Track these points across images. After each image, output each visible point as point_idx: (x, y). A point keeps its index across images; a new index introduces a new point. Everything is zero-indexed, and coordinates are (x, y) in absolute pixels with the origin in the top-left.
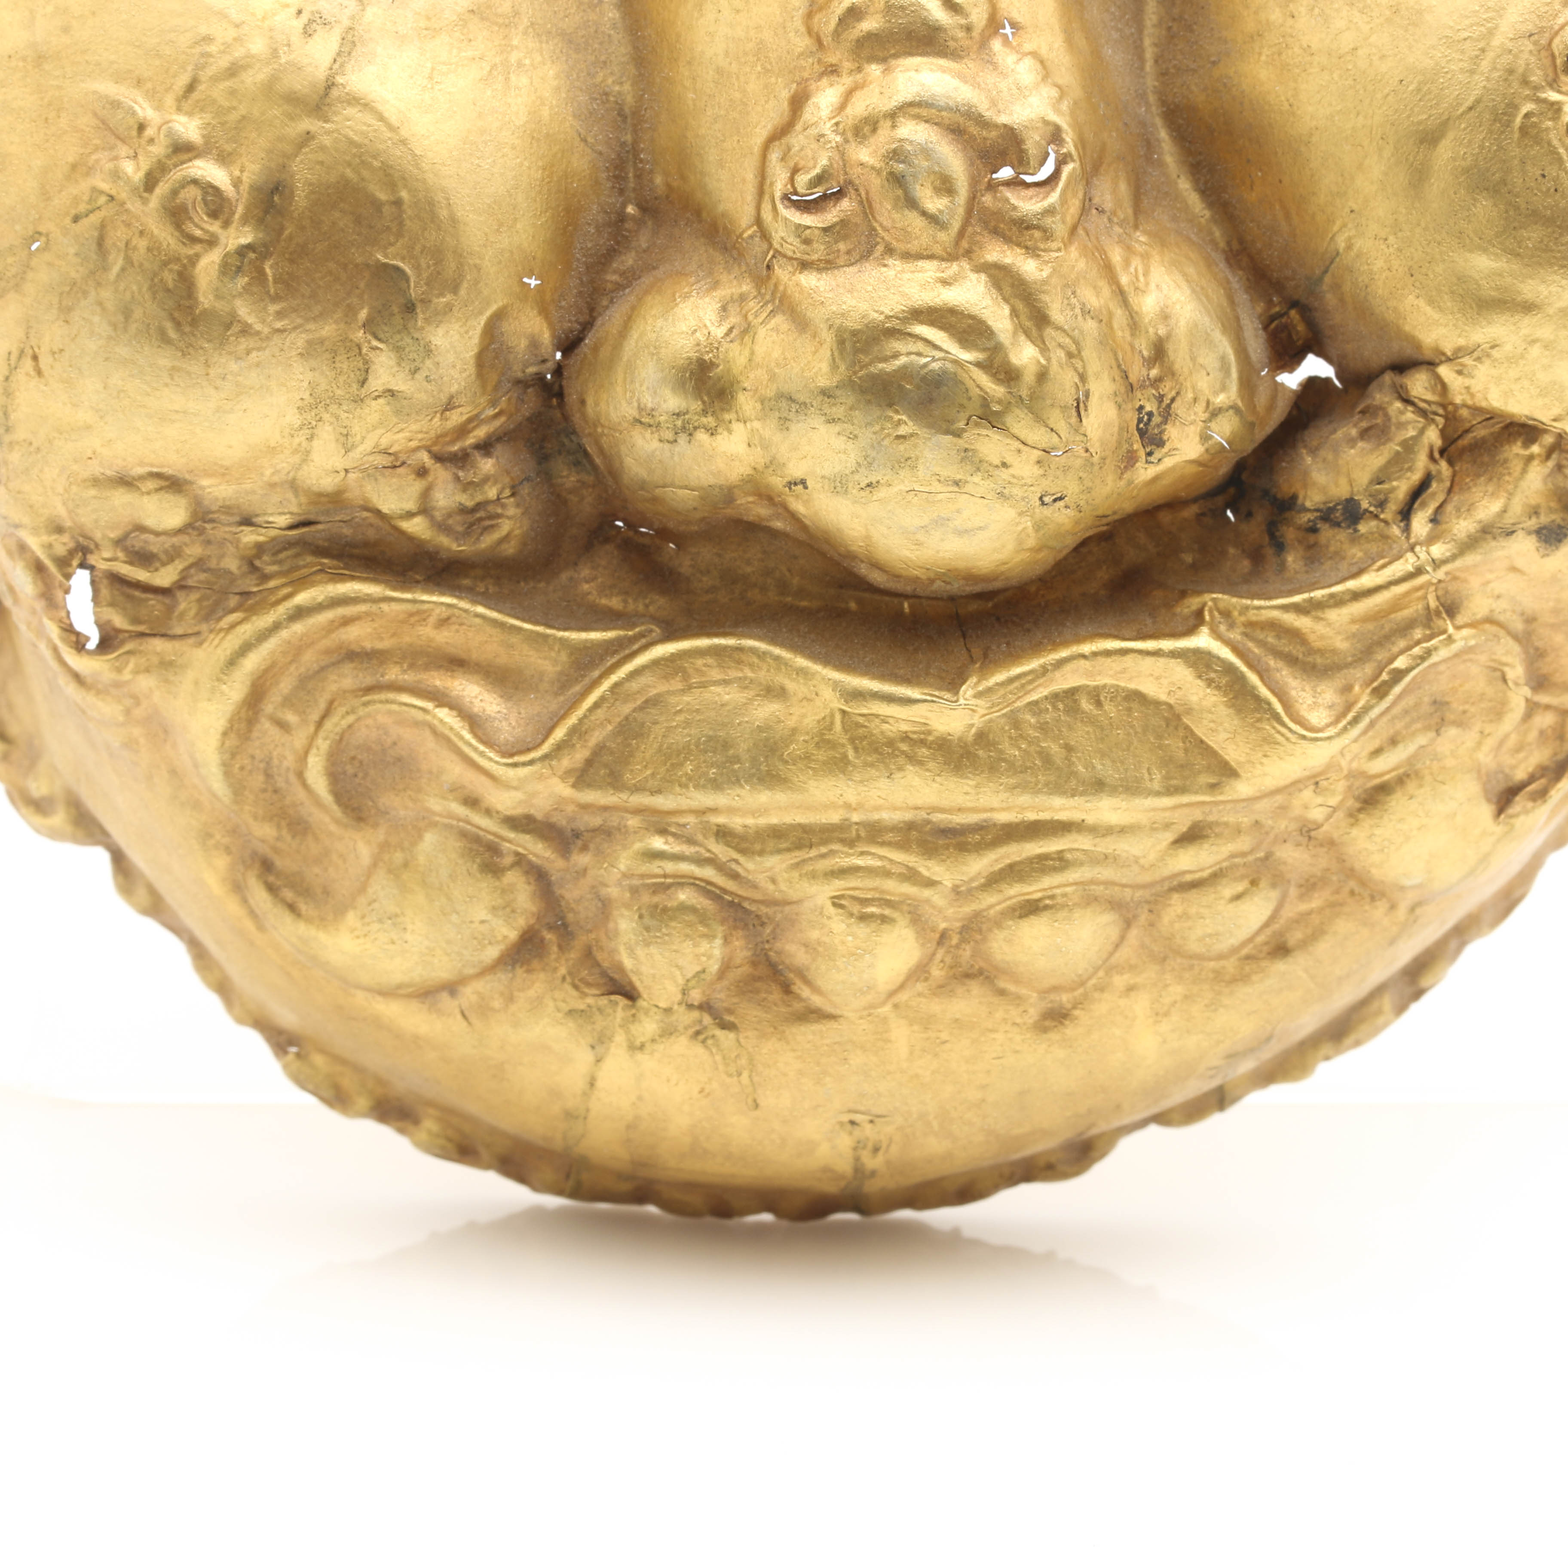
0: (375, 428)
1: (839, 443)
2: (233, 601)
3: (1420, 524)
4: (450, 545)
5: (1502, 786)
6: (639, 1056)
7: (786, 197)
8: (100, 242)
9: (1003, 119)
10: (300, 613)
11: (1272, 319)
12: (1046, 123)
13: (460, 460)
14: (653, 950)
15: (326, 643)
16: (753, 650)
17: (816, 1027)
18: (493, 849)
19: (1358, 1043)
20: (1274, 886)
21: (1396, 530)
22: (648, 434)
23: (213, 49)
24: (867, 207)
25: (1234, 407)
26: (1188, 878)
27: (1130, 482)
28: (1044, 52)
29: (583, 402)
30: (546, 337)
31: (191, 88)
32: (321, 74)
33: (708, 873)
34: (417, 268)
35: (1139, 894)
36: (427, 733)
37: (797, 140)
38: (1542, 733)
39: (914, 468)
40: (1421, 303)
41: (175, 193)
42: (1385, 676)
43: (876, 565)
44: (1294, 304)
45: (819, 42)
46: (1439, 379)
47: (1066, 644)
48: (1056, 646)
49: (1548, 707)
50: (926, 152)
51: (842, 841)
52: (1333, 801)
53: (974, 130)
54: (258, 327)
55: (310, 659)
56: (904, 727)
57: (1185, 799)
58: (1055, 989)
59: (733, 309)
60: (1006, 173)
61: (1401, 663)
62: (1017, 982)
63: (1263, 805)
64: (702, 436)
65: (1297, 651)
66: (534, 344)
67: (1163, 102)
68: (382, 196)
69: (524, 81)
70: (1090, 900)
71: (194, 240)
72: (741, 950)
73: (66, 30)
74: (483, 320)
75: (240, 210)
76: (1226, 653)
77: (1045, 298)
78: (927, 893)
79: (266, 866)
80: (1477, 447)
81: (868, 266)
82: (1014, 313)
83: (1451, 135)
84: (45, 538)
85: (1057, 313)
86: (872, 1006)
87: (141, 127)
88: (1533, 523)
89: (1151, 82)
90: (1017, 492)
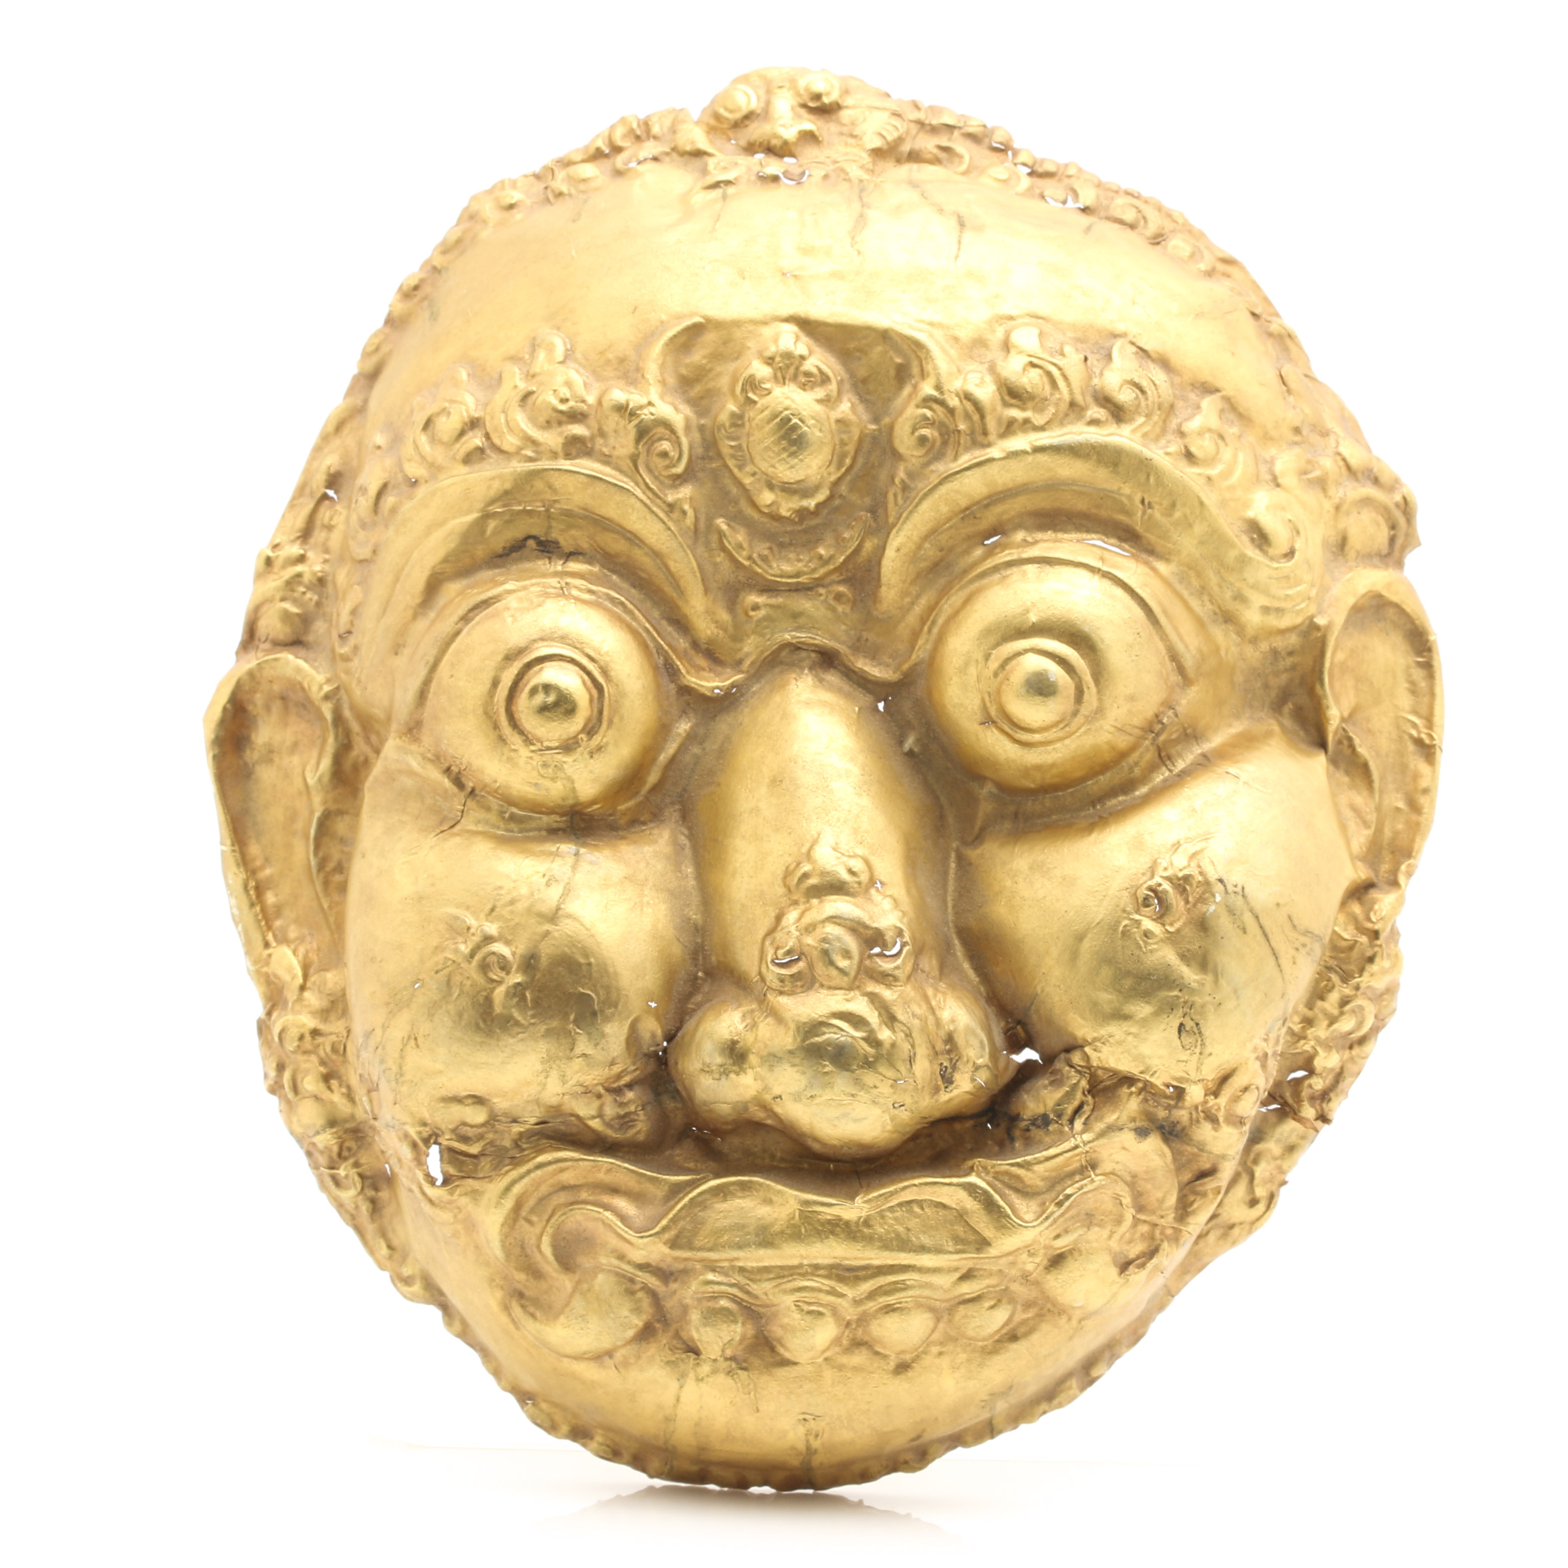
0: (577, 1072)
1: (797, 1076)
2: (507, 1161)
3: (1078, 1124)
4: (611, 1134)
5: (1123, 1260)
6: (701, 1384)
7: (773, 961)
8: (448, 982)
9: (875, 925)
10: (540, 1166)
11: (1009, 1030)
12: (896, 927)
13: (618, 1091)
14: (708, 1329)
15: (551, 1181)
16: (757, 1183)
17: (787, 1369)
18: (632, 1281)
19: (1060, 1405)
20: (1009, 1303)
21: (1066, 1129)
22: (707, 1076)
23: (502, 892)
24: (811, 966)
25: (987, 1066)
26: (967, 1297)
27: (937, 1101)
28: (896, 895)
29: (676, 1063)
30: (659, 1032)
31: (493, 910)
32: (554, 904)
33: (734, 1291)
34: (598, 995)
35: (944, 1305)
36: (600, 1224)
37: (778, 935)
38: (1142, 1235)
39: (832, 1088)
40: (1076, 1016)
41: (484, 958)
42: (1061, 1197)
43: (816, 1139)
44: (1019, 1022)
45: (790, 891)
46: (1085, 1054)
47: (907, 1179)
48: (902, 1181)
49: (1145, 1222)
50: (838, 939)
51: (799, 1274)
52: (1038, 1260)
53: (862, 930)
54: (523, 1022)
55: (544, 1189)
56: (829, 1217)
57: (964, 1256)
58: (903, 1352)
59: (748, 1016)
60: (877, 950)
61: (1068, 1191)
62: (884, 1347)
63: (1004, 1261)
64: (732, 1076)
65: (1020, 1186)
66: (653, 1036)
67: (956, 927)
68: (582, 961)
69: (650, 910)
70: (919, 1306)
71: (493, 981)
72: (750, 1331)
73: (433, 885)
74: (629, 1022)
75: (515, 967)
76: (983, 1185)
77: (895, 1008)
78: (839, 1300)
79: (521, 1295)
80: (1106, 1089)
81: (811, 993)
82: (880, 1015)
83: (1089, 936)
84: (418, 1129)
85: (900, 1016)
86: (813, 1358)
87: (469, 928)
88: (1132, 1125)
89: (951, 917)
90: (881, 1100)
